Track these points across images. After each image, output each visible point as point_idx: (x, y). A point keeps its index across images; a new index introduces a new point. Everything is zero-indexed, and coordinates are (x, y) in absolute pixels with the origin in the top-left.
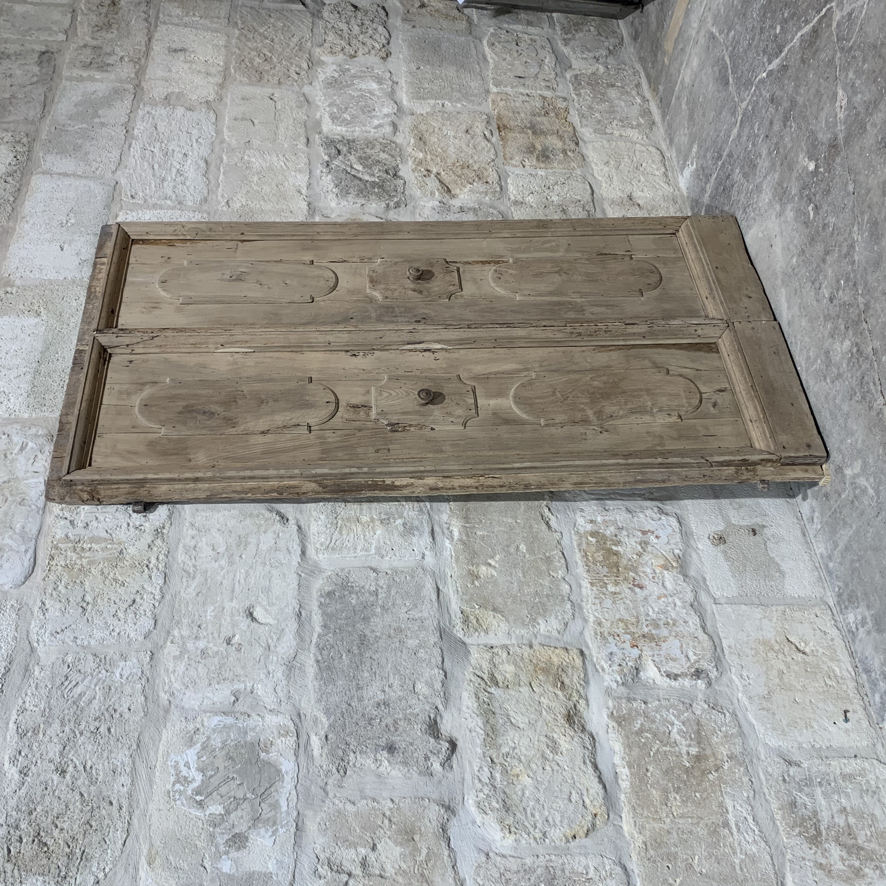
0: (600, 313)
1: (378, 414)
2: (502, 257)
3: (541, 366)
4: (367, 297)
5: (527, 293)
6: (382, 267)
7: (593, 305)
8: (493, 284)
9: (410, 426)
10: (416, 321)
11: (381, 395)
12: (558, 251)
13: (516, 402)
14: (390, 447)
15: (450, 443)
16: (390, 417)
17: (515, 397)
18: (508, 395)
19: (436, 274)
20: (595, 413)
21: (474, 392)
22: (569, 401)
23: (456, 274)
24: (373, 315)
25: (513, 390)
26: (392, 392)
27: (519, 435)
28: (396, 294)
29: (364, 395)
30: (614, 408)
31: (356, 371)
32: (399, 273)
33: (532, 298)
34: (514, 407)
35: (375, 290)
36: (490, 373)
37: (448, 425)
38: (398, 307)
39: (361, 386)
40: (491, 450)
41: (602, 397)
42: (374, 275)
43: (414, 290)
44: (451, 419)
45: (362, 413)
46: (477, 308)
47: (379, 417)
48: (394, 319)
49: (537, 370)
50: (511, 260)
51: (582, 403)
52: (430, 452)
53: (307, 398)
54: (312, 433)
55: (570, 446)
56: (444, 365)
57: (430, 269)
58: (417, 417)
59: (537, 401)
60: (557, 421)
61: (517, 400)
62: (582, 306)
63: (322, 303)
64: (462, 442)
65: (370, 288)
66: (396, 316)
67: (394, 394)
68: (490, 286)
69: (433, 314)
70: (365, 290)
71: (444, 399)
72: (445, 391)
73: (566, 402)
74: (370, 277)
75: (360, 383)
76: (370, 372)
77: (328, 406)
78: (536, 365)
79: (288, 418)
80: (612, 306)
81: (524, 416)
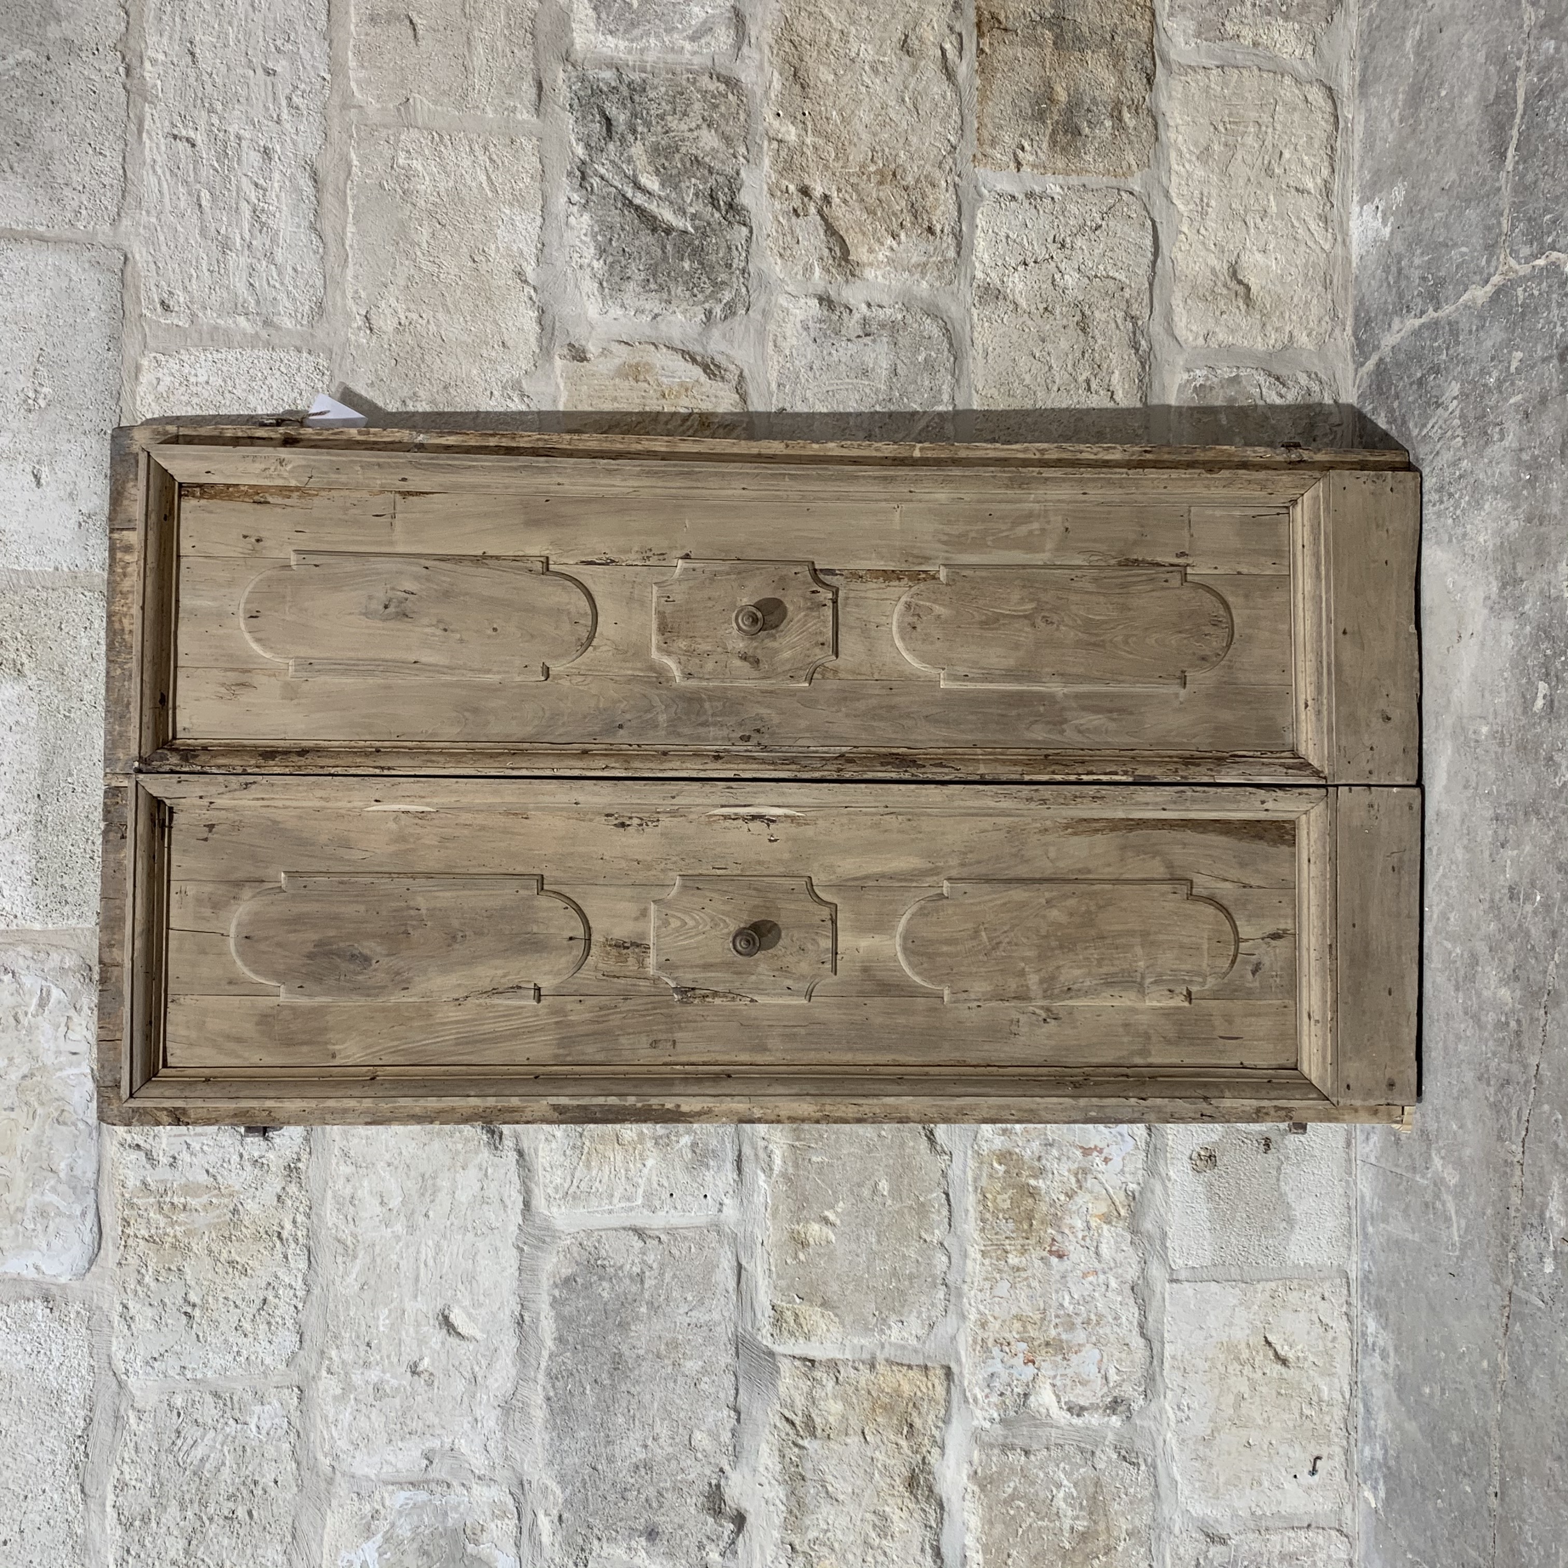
0: (1096, 730)
1: (660, 967)
2: (927, 559)
3: (963, 865)
4: (652, 668)
5: (961, 670)
6: (684, 586)
7: (1084, 708)
8: (899, 643)
9: (715, 994)
10: (742, 738)
11: (666, 923)
12: (1041, 549)
13: (905, 949)
14: (678, 1035)
15: (780, 1030)
16: (679, 973)
17: (905, 938)
18: (894, 928)
19: (790, 608)
20: (1041, 982)
21: (834, 922)
22: (1000, 953)
23: (828, 612)
24: (662, 718)
25: (904, 920)
26: (687, 919)
27: (902, 1020)
28: (710, 666)
29: (636, 919)
30: (1077, 972)
31: (624, 864)
32: (719, 608)
33: (971, 686)
34: (900, 956)
35: (669, 653)
36: (866, 877)
37: (781, 995)
38: (710, 699)
39: (631, 899)
40: (850, 1049)
41: (1061, 947)
42: (669, 609)
43: (744, 658)
44: (789, 983)
45: (631, 960)
46: (861, 705)
47: (660, 973)
48: (701, 730)
49: (954, 873)
50: (943, 574)
51: (1023, 959)
52: (743, 1050)
53: (535, 929)
54: (544, 1002)
55: (986, 1047)
56: (786, 856)
57: (778, 595)
58: (727, 976)
59: (945, 949)
60: (973, 996)
61: (910, 945)
62: (1063, 709)
63: (565, 683)
64: (803, 1031)
65: (659, 649)
66: (704, 724)
67: (691, 923)
68: (893, 645)
69: (776, 719)
70: (649, 649)
71: (779, 937)
72: (782, 921)
73: (994, 954)
74: (661, 615)
75: (629, 892)
76: (649, 868)
77: (571, 948)
78: (954, 861)
79: (500, 972)
80: (1121, 711)
81: (918, 980)
